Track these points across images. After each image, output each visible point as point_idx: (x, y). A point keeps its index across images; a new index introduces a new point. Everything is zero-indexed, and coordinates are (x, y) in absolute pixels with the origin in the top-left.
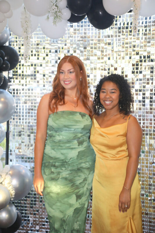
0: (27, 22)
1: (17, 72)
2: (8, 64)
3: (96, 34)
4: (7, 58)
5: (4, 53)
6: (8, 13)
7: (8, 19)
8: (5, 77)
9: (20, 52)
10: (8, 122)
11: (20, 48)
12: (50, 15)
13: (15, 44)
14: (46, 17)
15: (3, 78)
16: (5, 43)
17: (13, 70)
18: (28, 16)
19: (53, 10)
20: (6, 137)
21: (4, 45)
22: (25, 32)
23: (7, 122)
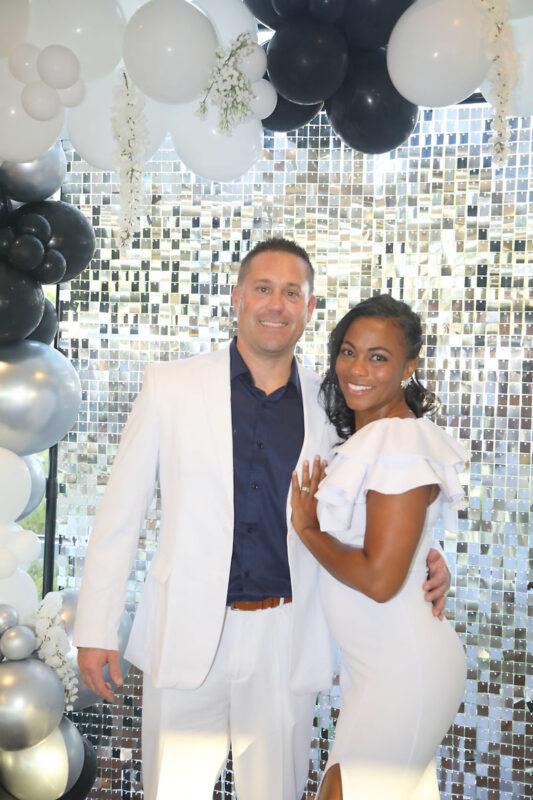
0: (131, 122)
1: (86, 286)
2: (61, 262)
3: (347, 168)
4: (57, 241)
5: (48, 224)
6: (69, 90)
7: (67, 110)
8: (47, 304)
9: (96, 222)
10: (54, 451)
11: (96, 211)
12: (209, 100)
13: (82, 197)
14: (196, 104)
15: (43, 307)
16: (51, 193)
17: (75, 280)
18: (134, 102)
19: (225, 81)
20: (47, 496)
21: (48, 199)
22: (124, 153)
23: (51, 449)
